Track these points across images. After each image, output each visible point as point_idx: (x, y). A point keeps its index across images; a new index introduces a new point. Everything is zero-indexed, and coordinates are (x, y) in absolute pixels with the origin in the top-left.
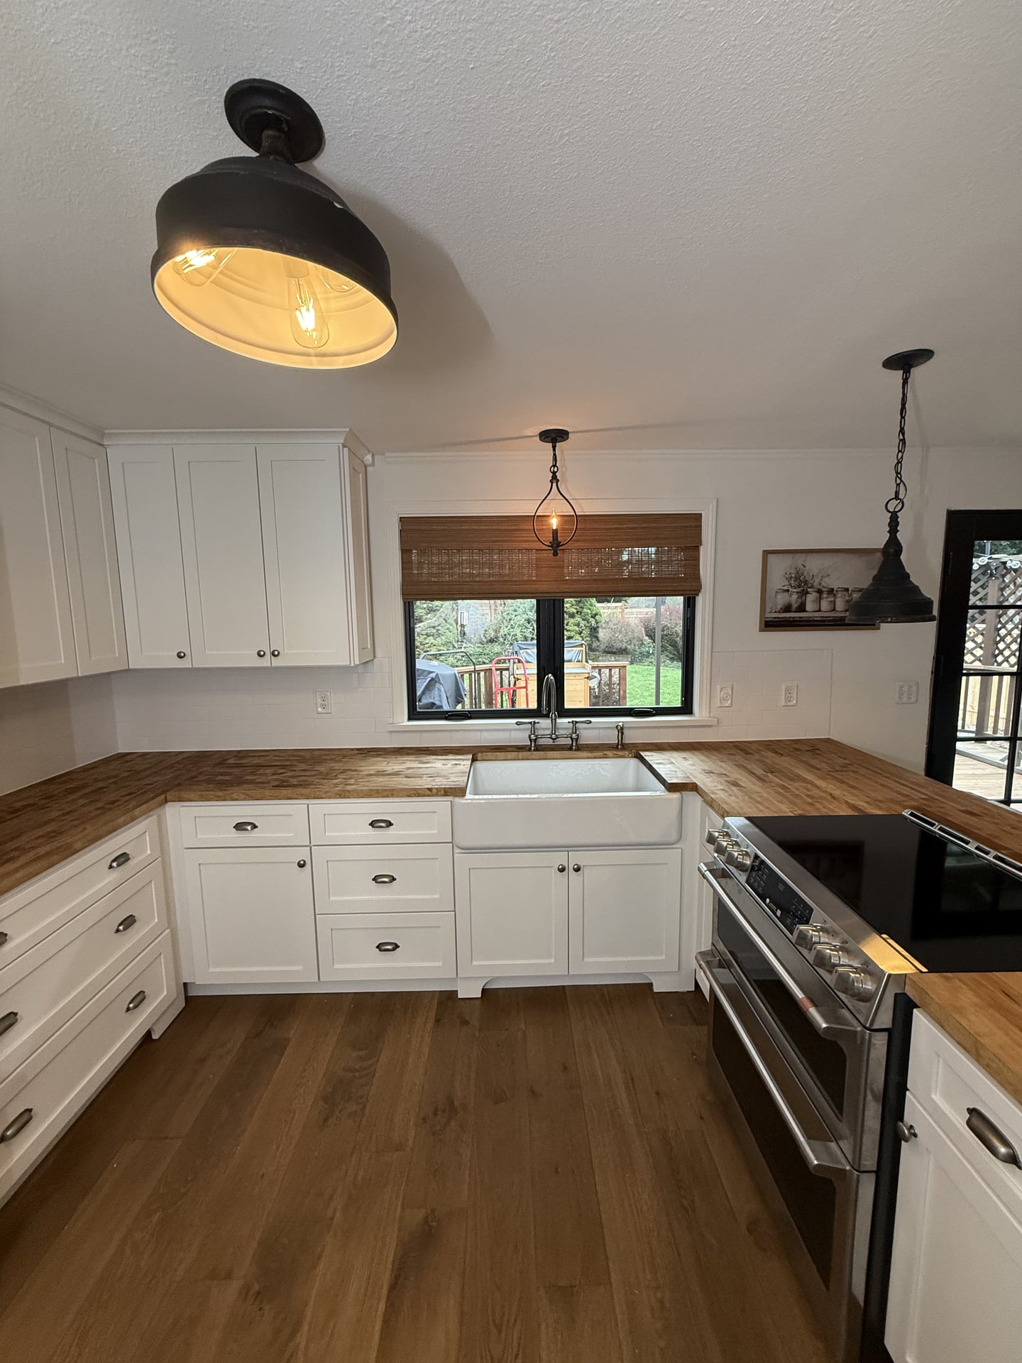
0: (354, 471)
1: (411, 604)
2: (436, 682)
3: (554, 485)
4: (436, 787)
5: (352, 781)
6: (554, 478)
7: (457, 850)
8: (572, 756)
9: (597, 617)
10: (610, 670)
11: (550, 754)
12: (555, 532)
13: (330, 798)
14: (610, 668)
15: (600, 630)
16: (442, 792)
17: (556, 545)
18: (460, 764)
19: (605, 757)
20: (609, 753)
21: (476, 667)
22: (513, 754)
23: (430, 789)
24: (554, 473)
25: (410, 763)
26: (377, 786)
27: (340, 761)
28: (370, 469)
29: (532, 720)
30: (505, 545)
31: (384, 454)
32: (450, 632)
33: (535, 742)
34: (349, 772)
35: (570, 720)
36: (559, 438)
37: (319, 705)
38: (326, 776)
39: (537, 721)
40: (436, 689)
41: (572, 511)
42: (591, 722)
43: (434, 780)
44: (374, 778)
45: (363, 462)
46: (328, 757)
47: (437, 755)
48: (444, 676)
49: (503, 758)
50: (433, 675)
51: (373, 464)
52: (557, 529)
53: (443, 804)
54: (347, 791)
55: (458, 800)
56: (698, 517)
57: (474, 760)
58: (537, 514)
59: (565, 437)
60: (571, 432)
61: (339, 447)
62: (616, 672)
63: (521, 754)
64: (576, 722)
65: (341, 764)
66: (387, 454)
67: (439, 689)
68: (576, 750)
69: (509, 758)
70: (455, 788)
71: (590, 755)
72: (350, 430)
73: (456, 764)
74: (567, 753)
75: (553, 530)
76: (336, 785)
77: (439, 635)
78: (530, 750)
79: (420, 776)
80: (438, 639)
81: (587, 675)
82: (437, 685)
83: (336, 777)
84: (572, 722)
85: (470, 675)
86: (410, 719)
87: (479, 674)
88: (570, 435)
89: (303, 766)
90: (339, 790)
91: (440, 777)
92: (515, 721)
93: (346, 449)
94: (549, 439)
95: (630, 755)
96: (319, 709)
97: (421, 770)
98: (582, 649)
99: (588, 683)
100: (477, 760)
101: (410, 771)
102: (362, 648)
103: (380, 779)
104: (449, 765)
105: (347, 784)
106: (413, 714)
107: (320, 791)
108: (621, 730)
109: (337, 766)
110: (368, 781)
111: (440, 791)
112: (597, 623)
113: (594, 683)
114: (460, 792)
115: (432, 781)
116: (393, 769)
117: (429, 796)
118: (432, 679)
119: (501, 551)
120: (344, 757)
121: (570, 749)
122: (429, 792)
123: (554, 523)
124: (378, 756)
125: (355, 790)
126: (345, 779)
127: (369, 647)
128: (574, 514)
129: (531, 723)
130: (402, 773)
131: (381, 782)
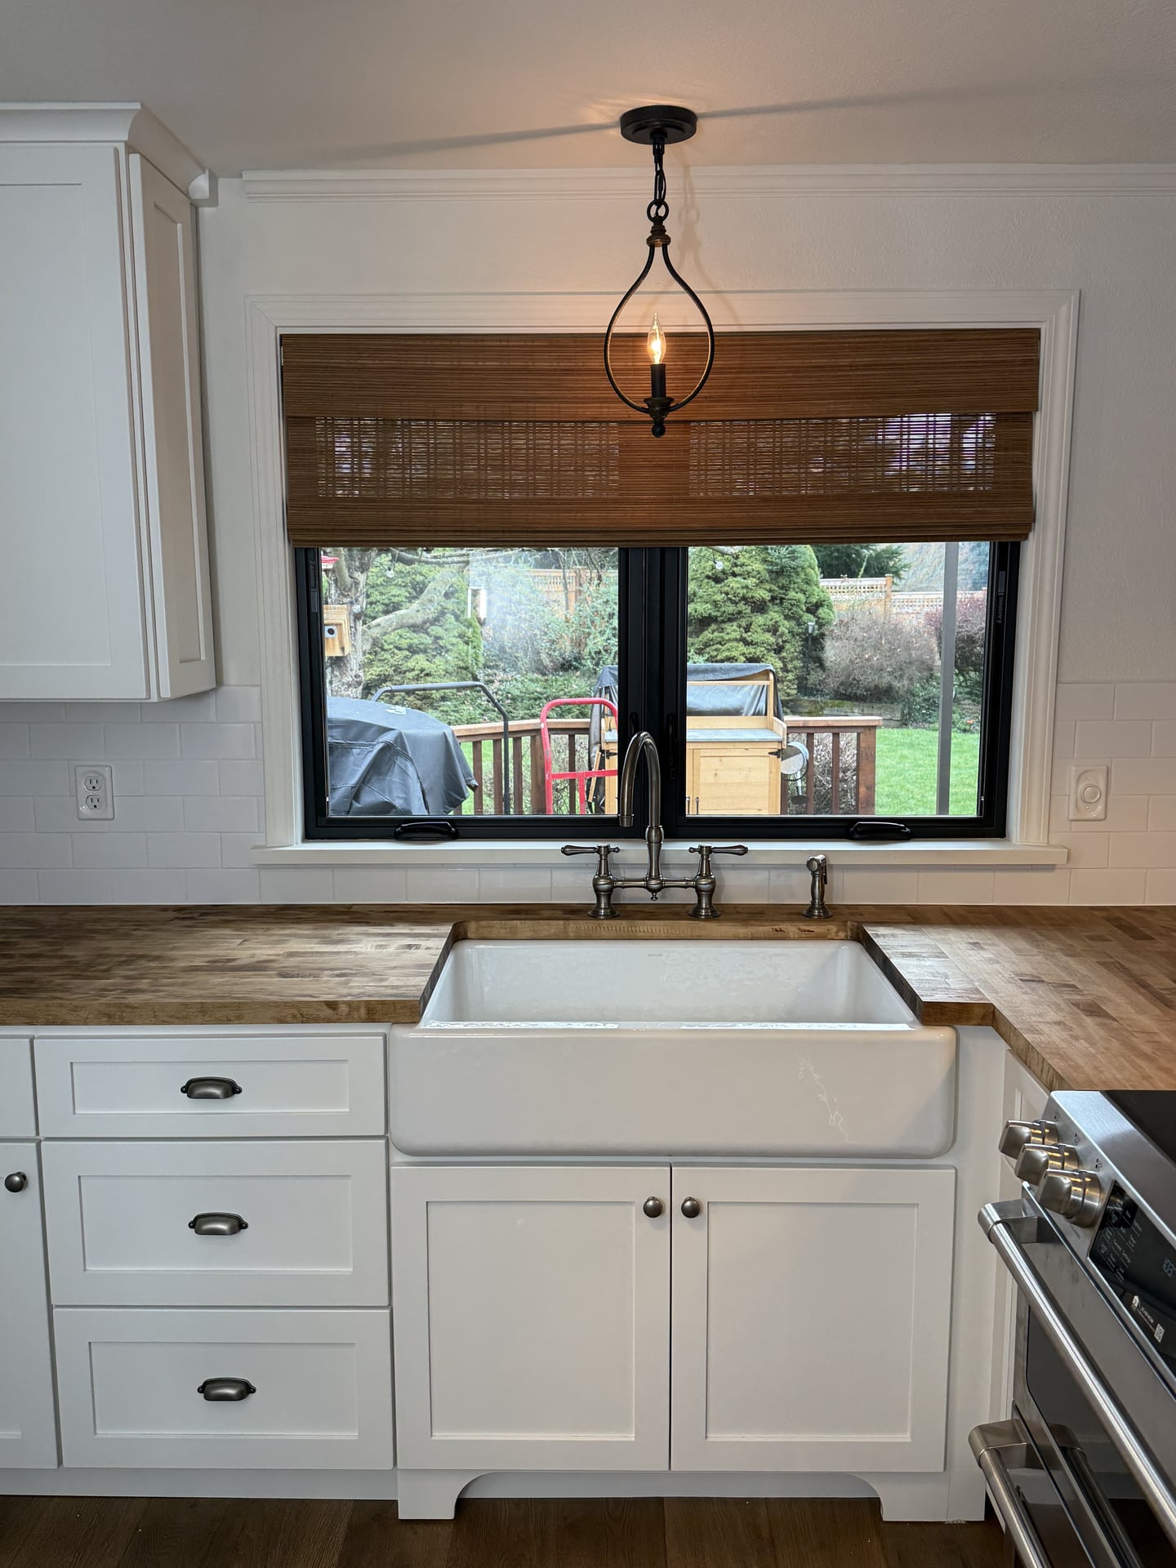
0: (156, 212)
1: (310, 555)
2: (397, 753)
3: (658, 251)
4: (349, 998)
5: (144, 984)
6: (659, 236)
7: (397, 1157)
8: (696, 933)
9: (821, 612)
10: (836, 736)
11: (645, 926)
12: (659, 374)
13: (86, 1024)
14: (836, 731)
15: (828, 644)
16: (363, 1011)
17: (660, 406)
18: (418, 947)
19: (780, 936)
20: (791, 928)
21: (510, 723)
22: (555, 926)
23: (332, 1005)
24: (658, 221)
25: (300, 943)
26: (201, 996)
27: (127, 936)
28: (206, 212)
29: (603, 844)
30: (542, 410)
31: (241, 176)
32: (467, 643)
33: (609, 897)
34: (145, 963)
35: (696, 845)
36: (670, 131)
37: (82, 799)
38: (84, 971)
39: (613, 845)
40: (396, 770)
41: (703, 321)
42: (745, 850)
43: (346, 983)
44: (202, 977)
45: (187, 195)
46: (98, 926)
47: (368, 923)
48: (415, 740)
49: (529, 934)
50: (389, 737)
51: (213, 200)
52: (662, 367)
53: (364, 1040)
54: (127, 1006)
55: (402, 1033)
56: (1027, 341)
57: (457, 937)
58: (615, 330)
59: (687, 126)
60: (705, 116)
61: (116, 151)
62: (848, 740)
63: (572, 926)
64: (710, 850)
65: (126, 943)
66: (246, 176)
67: (404, 772)
68: (708, 918)
69: (544, 934)
70: (394, 1002)
71: (742, 930)
72: (142, 105)
73: (410, 946)
74: (684, 926)
75: (653, 367)
76: (104, 991)
77: (441, 650)
78: (595, 915)
79: (315, 973)
80: (438, 660)
81: (775, 747)
82: (399, 761)
83: (107, 973)
84: (700, 850)
85: (496, 742)
86: (309, 835)
87: (517, 741)
88: (700, 123)
89: (33, 946)
90: (109, 1005)
91: (364, 975)
92: (558, 845)
93: (135, 159)
94: (646, 132)
95: (842, 935)
96: (84, 809)
97: (320, 959)
98: (765, 683)
99: (778, 767)
100: (465, 938)
101: (294, 961)
102: (182, 659)
103: (216, 979)
104: (392, 949)
105: (129, 991)
106: (318, 825)
107: (61, 1006)
108: (820, 871)
109: (115, 946)
110: (184, 984)
111: (358, 1009)
112: (820, 625)
113: (793, 767)
114: (408, 1011)
115: (340, 984)
116: (253, 956)
117: (329, 1021)
118: (388, 747)
119: (532, 424)
120: (139, 925)
121: (694, 914)
122: (329, 1012)
123: (657, 350)
124: (225, 923)
125: (145, 1005)
126: (126, 977)
127: (203, 658)
128: (706, 329)
129: (598, 851)
130: (274, 965)
131: (219, 984)
